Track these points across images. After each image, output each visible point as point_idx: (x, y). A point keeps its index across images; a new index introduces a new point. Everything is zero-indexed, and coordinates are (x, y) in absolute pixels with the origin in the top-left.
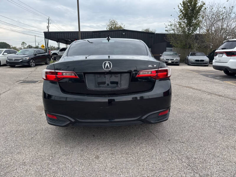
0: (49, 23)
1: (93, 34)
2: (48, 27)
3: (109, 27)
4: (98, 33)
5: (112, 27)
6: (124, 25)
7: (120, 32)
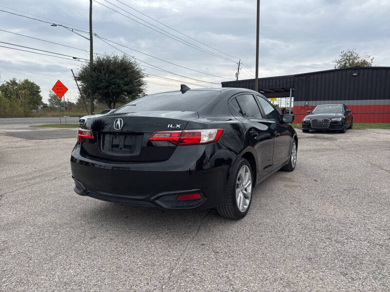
0: (240, 68)
1: (296, 79)
2: (237, 75)
3: (339, 65)
4: (304, 78)
5: (345, 63)
6: (371, 58)
7: (349, 72)
